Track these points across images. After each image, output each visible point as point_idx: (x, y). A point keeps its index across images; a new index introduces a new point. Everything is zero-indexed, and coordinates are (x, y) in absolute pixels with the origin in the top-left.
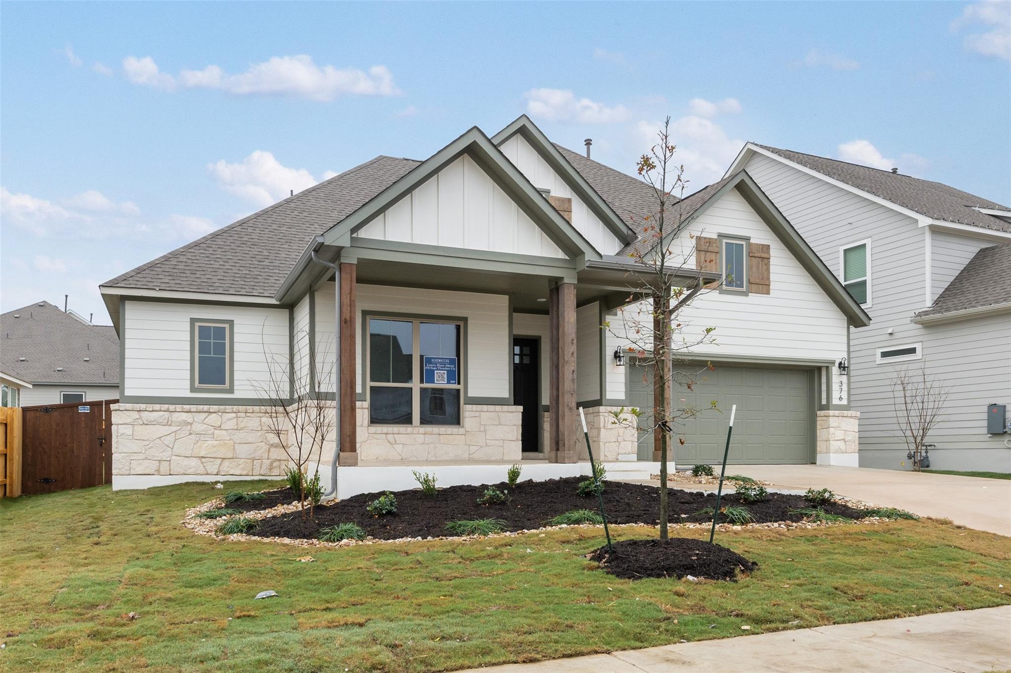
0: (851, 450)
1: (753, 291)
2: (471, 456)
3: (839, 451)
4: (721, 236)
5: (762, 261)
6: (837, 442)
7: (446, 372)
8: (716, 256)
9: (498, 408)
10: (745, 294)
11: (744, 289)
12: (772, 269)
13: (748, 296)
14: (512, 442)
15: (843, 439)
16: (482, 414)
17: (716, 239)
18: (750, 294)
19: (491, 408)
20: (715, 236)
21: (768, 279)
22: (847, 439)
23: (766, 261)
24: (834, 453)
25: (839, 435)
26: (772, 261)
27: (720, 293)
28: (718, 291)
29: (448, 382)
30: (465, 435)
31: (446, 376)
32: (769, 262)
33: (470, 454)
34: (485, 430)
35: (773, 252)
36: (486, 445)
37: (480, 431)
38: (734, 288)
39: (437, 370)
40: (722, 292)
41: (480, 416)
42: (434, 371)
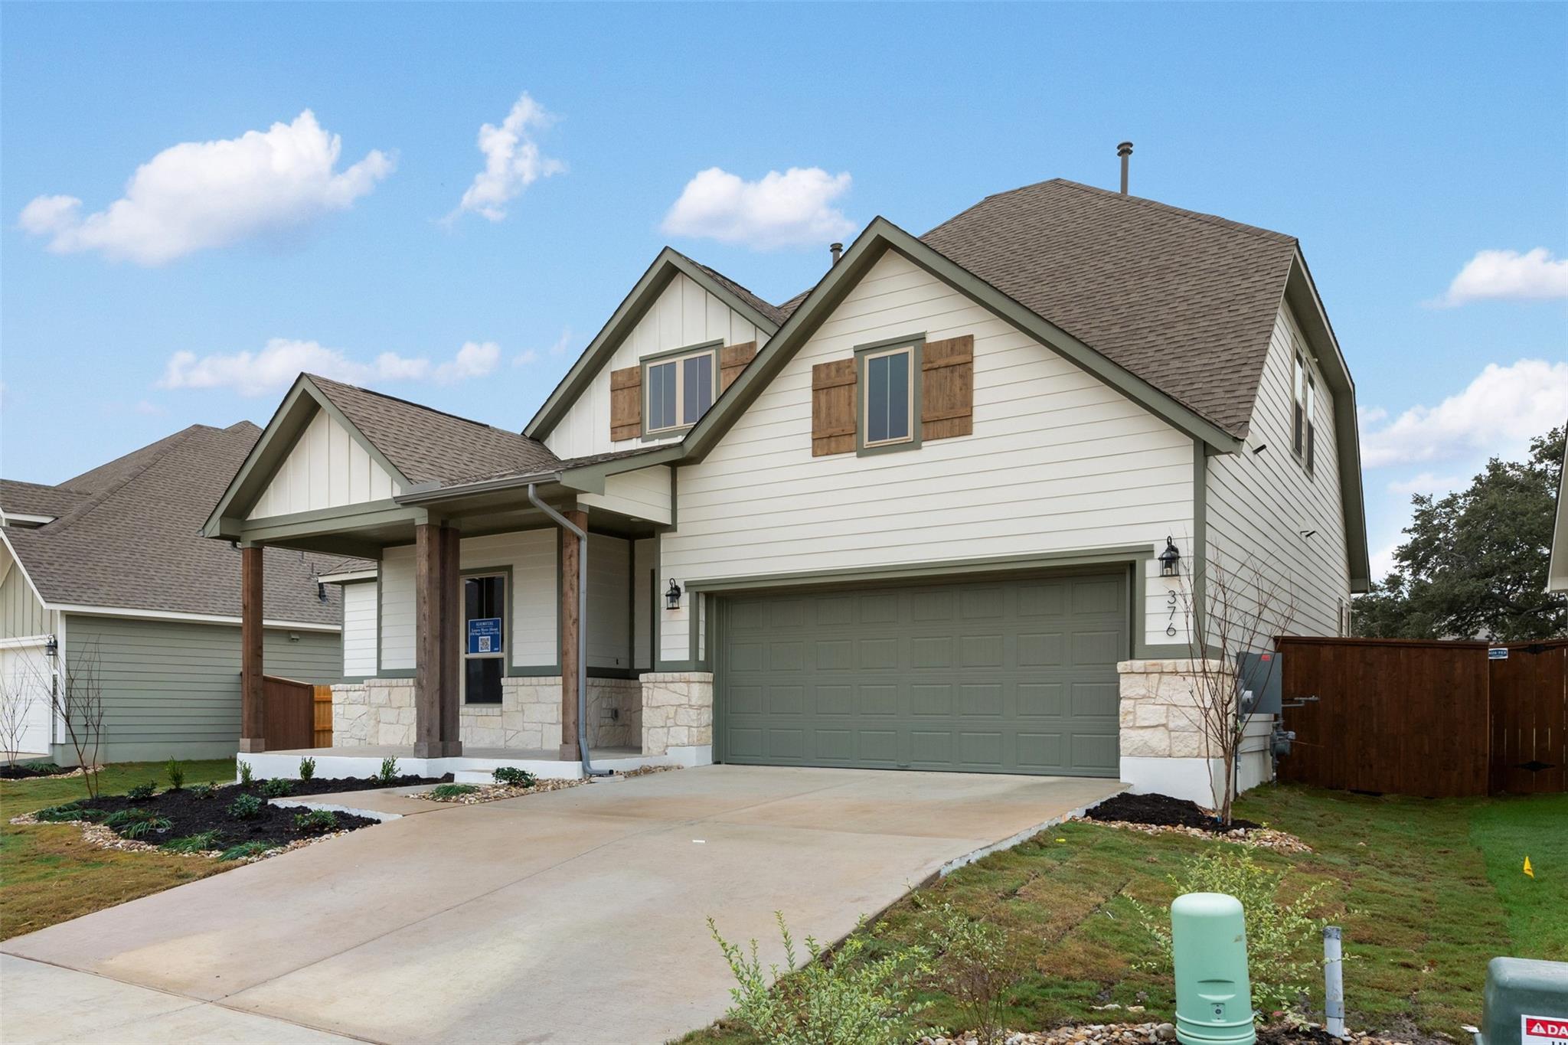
0: (1186, 751)
1: (930, 437)
2: (507, 744)
3: (1146, 752)
4: (860, 350)
5: (952, 372)
6: (1141, 732)
7: (489, 637)
8: (850, 391)
9: (534, 680)
10: (915, 445)
11: (910, 436)
12: (978, 381)
13: (919, 448)
14: (552, 726)
15: (1163, 725)
16: (519, 688)
17: (851, 360)
18: (924, 444)
19: (527, 680)
20: (851, 355)
21: (968, 404)
22: (1171, 725)
23: (960, 370)
24: (1130, 755)
25: (1149, 713)
26: (978, 366)
27: (859, 456)
28: (855, 454)
29: (492, 651)
30: (501, 716)
31: (489, 643)
32: (971, 369)
33: (506, 741)
34: (523, 711)
35: (978, 349)
36: (524, 730)
37: (517, 711)
38: (889, 441)
39: (481, 636)
40: (863, 453)
41: (516, 692)
42: (478, 637)
